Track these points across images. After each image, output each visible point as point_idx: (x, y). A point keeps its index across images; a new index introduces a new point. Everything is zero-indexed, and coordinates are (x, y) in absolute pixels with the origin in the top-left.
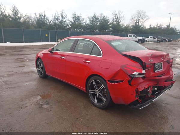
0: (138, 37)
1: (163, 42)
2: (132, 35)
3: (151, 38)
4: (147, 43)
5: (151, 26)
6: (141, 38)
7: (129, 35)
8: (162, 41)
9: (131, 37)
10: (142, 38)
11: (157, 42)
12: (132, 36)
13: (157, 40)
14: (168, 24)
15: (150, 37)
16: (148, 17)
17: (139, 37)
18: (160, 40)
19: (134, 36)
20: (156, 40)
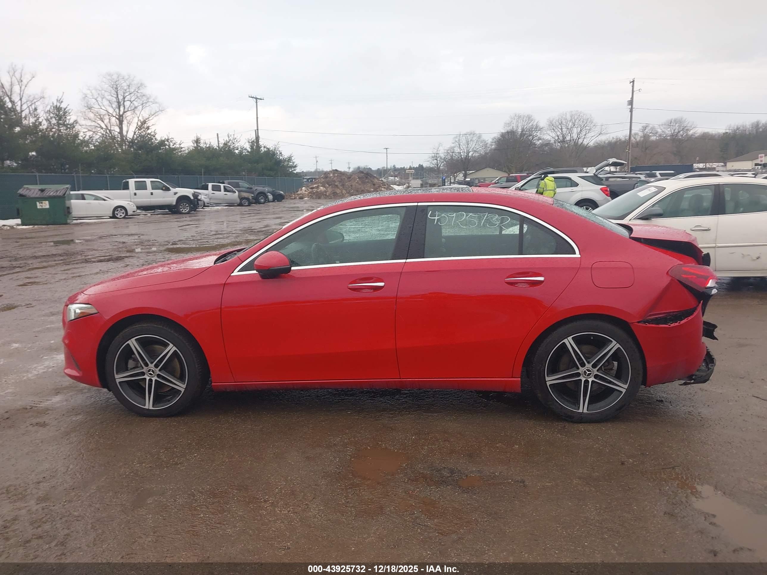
0: (173, 190)
1: (260, 203)
2: (148, 181)
3: (216, 189)
4: (207, 209)
5: (197, 141)
6: (188, 192)
7: (132, 182)
8: (256, 201)
9: (145, 188)
10: (192, 191)
11: (240, 205)
12: (149, 185)
13: (242, 199)
14: (253, 137)
15: (210, 185)
16: (154, 102)
17: (178, 190)
18: (250, 196)
19: (155, 187)
20: (235, 196)
